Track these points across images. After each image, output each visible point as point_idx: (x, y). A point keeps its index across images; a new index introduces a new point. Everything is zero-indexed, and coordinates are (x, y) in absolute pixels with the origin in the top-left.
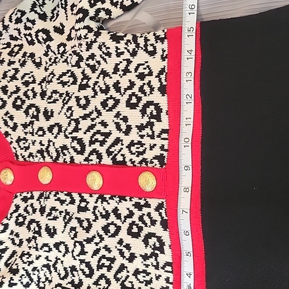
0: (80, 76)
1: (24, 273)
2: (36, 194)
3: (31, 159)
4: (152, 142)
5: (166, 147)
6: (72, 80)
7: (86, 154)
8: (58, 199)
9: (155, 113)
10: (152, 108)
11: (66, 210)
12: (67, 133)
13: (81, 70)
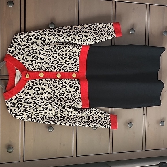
0: (54, 51)
1: (34, 102)
2: (38, 80)
3: (35, 70)
4: (75, 67)
5: (79, 68)
6: (51, 51)
7: (56, 69)
8: (47, 80)
9: (76, 61)
10: (76, 59)
11: (49, 83)
12: (49, 64)
13: (54, 49)
